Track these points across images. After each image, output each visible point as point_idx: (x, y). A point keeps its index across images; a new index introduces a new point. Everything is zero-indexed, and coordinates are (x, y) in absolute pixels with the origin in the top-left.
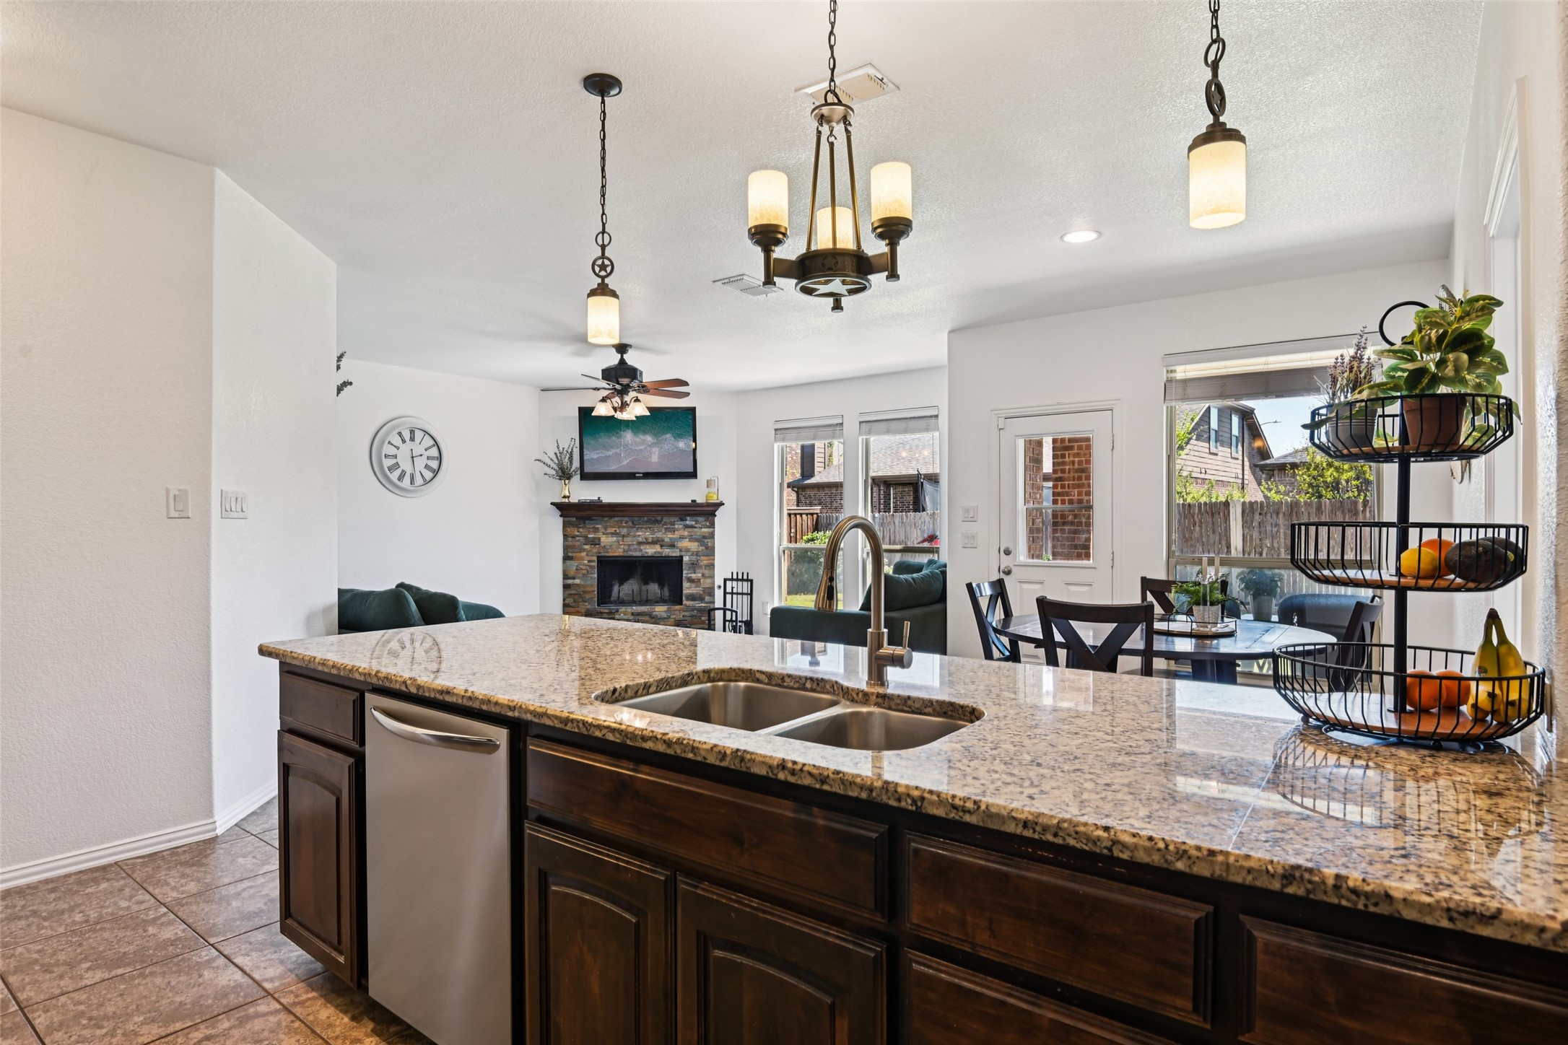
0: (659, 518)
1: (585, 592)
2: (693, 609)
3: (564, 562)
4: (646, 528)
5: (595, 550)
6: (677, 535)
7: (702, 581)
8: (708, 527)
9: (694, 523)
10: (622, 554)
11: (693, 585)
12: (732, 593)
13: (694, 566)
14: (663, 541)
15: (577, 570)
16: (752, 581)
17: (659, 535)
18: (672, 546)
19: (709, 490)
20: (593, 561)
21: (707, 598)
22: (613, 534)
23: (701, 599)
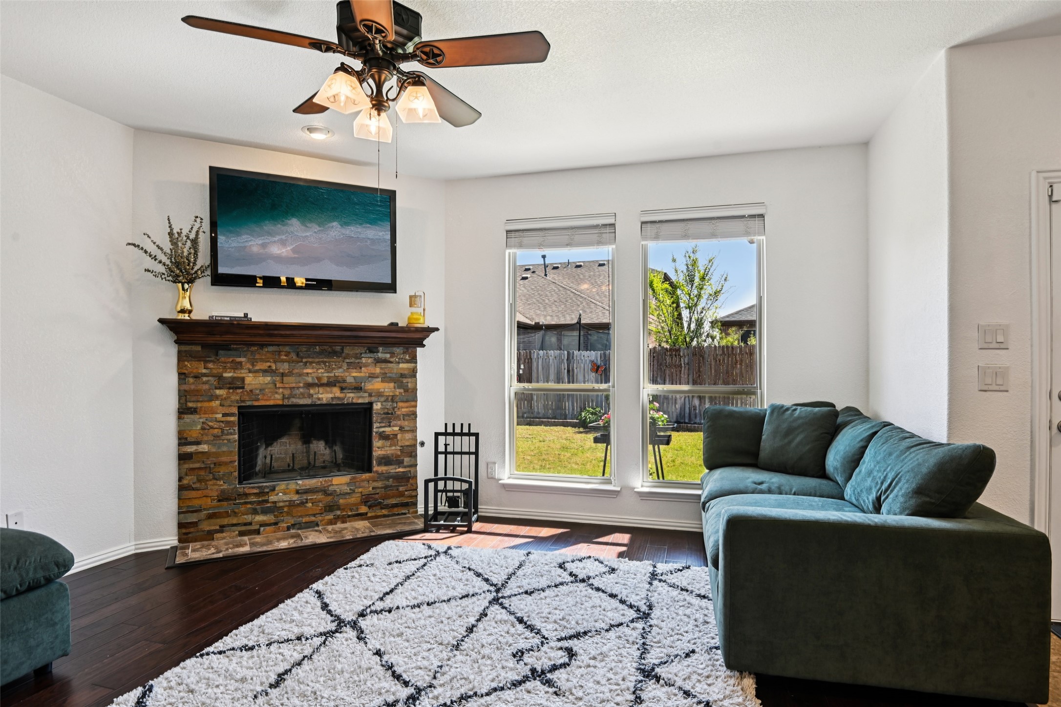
0: (338, 348)
1: (220, 464)
2: (387, 477)
3: (179, 418)
4: (318, 363)
5: (236, 397)
6: (364, 372)
7: (399, 436)
8: (408, 362)
9: (388, 356)
10: (280, 403)
11: (388, 443)
12: (446, 453)
13: (389, 416)
14: (344, 381)
15: (203, 429)
16: (477, 435)
17: (338, 373)
18: (358, 389)
19: (413, 310)
20: (232, 415)
21: (407, 460)
22: (265, 372)
23: (400, 463)
